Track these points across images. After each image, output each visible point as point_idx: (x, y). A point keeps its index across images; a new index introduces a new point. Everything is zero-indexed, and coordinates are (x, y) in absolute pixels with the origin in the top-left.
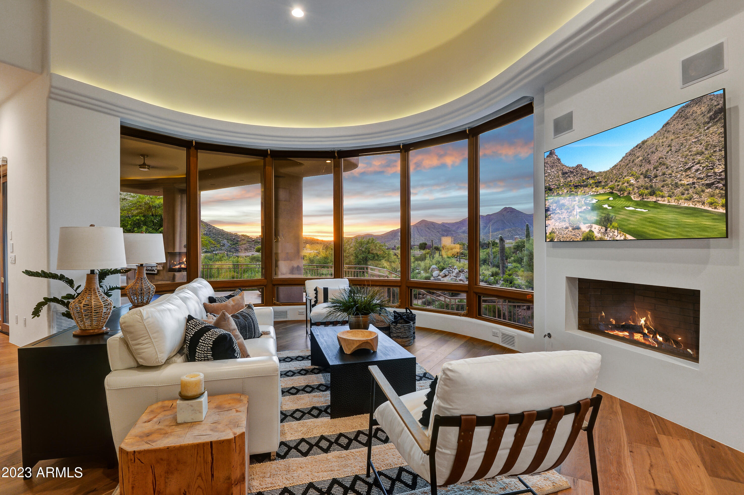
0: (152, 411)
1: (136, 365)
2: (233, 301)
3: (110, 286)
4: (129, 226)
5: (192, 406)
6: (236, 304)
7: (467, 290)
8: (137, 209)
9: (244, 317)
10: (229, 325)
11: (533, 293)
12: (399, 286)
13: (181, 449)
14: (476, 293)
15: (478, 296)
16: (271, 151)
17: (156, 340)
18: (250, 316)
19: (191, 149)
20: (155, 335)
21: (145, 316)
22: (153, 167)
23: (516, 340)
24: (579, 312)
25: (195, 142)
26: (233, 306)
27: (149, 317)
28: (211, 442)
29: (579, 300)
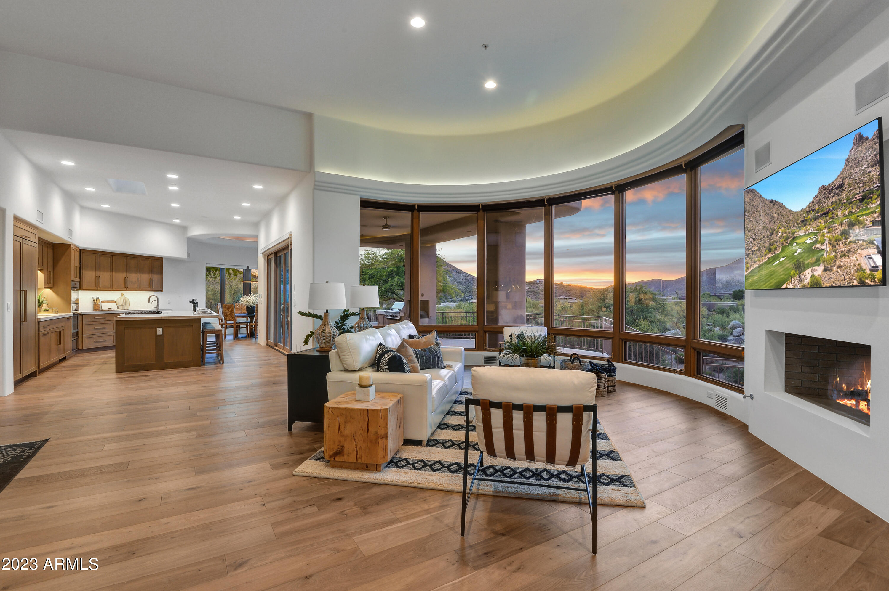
0: (347, 394)
1: (343, 369)
2: (425, 338)
3: (351, 325)
4: (384, 277)
5: (364, 391)
6: (427, 341)
7: (684, 344)
8: (392, 260)
9: (430, 351)
10: (407, 352)
11: (744, 348)
12: (612, 338)
13: (352, 410)
14: (694, 349)
15: (697, 352)
16: (482, 206)
17: (353, 354)
18: (435, 351)
19: (414, 212)
20: (353, 351)
21: (348, 339)
22: (394, 227)
23: (729, 402)
24: (786, 372)
25: (417, 206)
26: (424, 342)
27: (350, 339)
28: (368, 409)
29: (786, 357)
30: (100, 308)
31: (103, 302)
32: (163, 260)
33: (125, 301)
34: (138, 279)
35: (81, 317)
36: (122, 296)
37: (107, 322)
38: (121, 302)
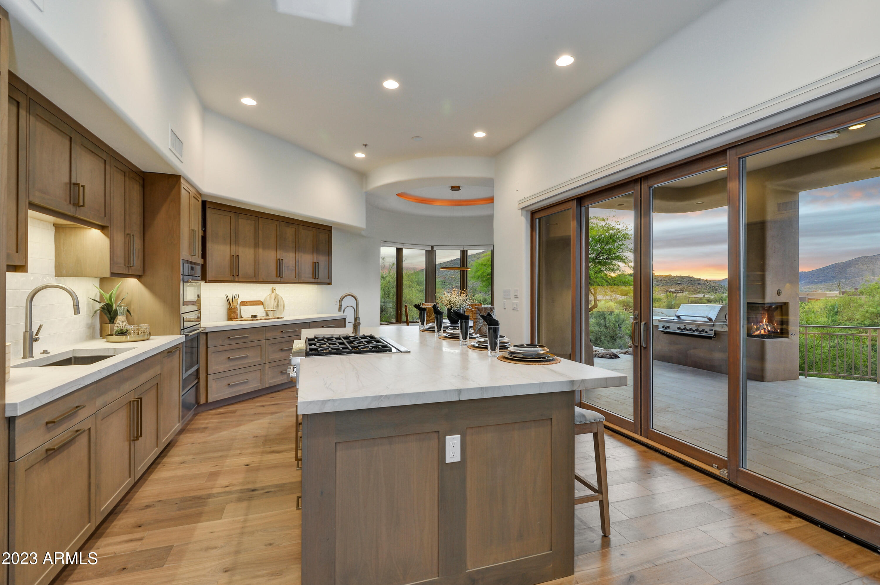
30: (239, 316)
31: (244, 303)
32: (331, 231)
33: (278, 303)
34: (297, 262)
35: (204, 337)
36: (273, 292)
37: (251, 344)
38: (270, 305)
